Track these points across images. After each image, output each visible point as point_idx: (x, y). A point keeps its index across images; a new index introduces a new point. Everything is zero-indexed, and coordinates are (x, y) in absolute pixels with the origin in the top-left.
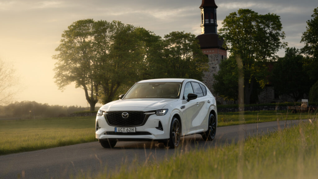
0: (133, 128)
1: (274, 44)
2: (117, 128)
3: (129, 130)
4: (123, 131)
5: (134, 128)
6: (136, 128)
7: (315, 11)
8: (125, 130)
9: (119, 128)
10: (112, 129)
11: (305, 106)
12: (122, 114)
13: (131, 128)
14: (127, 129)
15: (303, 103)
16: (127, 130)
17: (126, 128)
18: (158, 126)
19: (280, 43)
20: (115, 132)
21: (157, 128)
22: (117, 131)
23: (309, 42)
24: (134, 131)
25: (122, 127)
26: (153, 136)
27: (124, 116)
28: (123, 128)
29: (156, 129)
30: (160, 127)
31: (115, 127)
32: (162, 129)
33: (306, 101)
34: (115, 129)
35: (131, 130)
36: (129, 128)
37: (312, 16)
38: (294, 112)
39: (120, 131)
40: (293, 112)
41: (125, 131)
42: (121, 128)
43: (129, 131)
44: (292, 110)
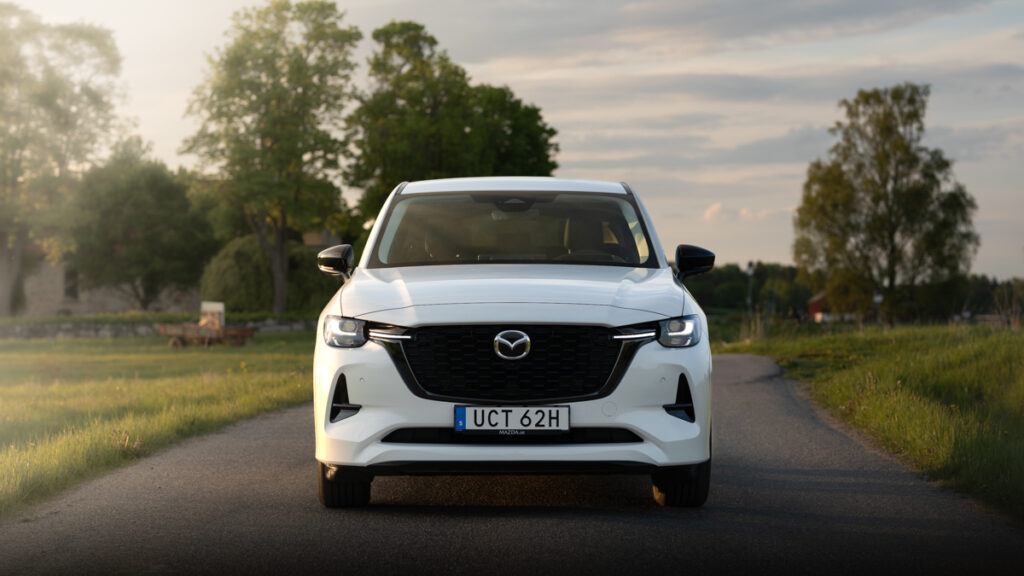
0: (554, 410)
1: (95, 121)
2: (470, 411)
3: (535, 419)
4: (501, 426)
5: (563, 412)
6: (569, 406)
7: (234, 19)
8: (512, 418)
9: (479, 410)
10: (438, 413)
11: (213, 323)
12: (498, 338)
13: (546, 410)
14: (525, 416)
15: (205, 314)
16: (526, 421)
17: (517, 412)
18: (672, 400)
19: (114, 117)
20: (458, 429)
21: (669, 409)
22: (468, 427)
23: (210, 119)
24: (564, 426)
25: (499, 405)
26: (656, 448)
27: (503, 347)
28: (499, 409)
29: (664, 411)
30: (683, 405)
31: (453, 404)
32: (690, 416)
33: (219, 307)
34: (459, 415)
35: (545, 422)
36: (533, 410)
37: (226, 33)
38: (179, 342)
39: (486, 426)
40: (175, 344)
41: (509, 428)
42: (487, 410)
43: (532, 427)
44: (170, 336)
